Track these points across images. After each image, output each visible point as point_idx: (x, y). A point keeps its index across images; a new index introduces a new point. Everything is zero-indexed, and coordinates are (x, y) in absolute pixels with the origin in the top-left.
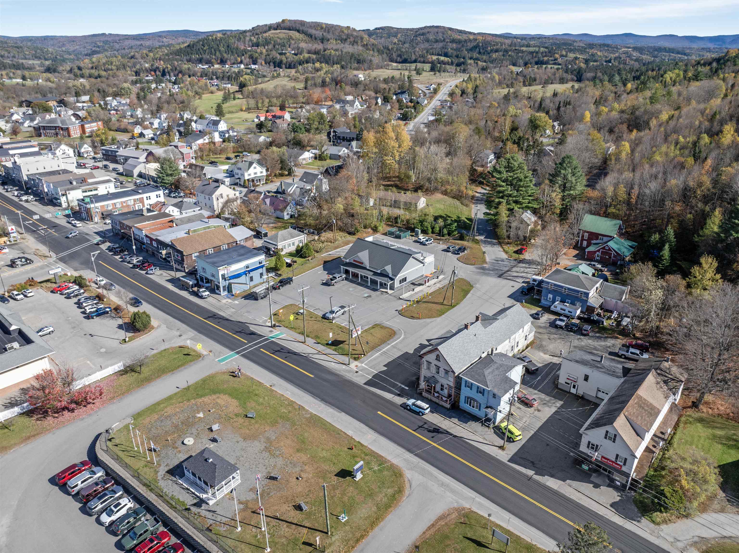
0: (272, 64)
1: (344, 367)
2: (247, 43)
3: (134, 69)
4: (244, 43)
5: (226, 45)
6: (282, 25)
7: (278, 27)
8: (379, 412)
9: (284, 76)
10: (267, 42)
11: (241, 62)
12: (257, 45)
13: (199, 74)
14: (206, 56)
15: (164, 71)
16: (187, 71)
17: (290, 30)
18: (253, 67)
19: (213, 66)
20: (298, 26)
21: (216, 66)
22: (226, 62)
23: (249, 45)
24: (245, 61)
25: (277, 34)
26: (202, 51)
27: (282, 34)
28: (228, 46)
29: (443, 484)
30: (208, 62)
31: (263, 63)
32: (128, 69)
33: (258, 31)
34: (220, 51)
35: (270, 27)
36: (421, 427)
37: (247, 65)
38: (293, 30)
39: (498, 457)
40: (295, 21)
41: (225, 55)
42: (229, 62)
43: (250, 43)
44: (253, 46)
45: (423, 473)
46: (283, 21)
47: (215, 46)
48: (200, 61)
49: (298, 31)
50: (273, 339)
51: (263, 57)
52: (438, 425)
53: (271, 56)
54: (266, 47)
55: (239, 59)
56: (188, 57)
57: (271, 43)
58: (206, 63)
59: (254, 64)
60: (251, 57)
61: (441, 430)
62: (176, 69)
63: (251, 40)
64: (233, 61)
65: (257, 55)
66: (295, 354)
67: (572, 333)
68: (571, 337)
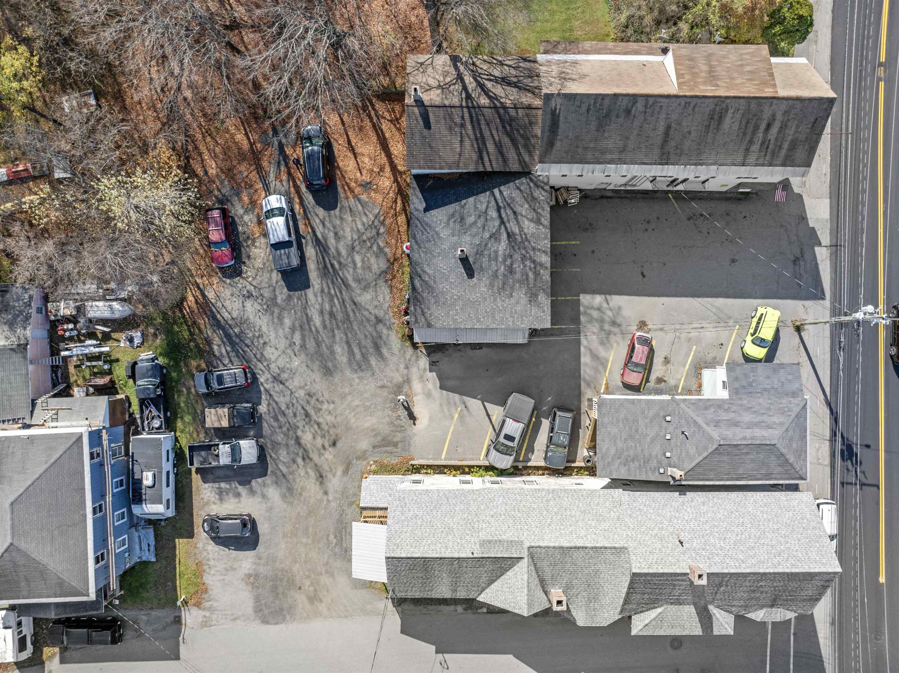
67: (263, 408)
68: (283, 401)
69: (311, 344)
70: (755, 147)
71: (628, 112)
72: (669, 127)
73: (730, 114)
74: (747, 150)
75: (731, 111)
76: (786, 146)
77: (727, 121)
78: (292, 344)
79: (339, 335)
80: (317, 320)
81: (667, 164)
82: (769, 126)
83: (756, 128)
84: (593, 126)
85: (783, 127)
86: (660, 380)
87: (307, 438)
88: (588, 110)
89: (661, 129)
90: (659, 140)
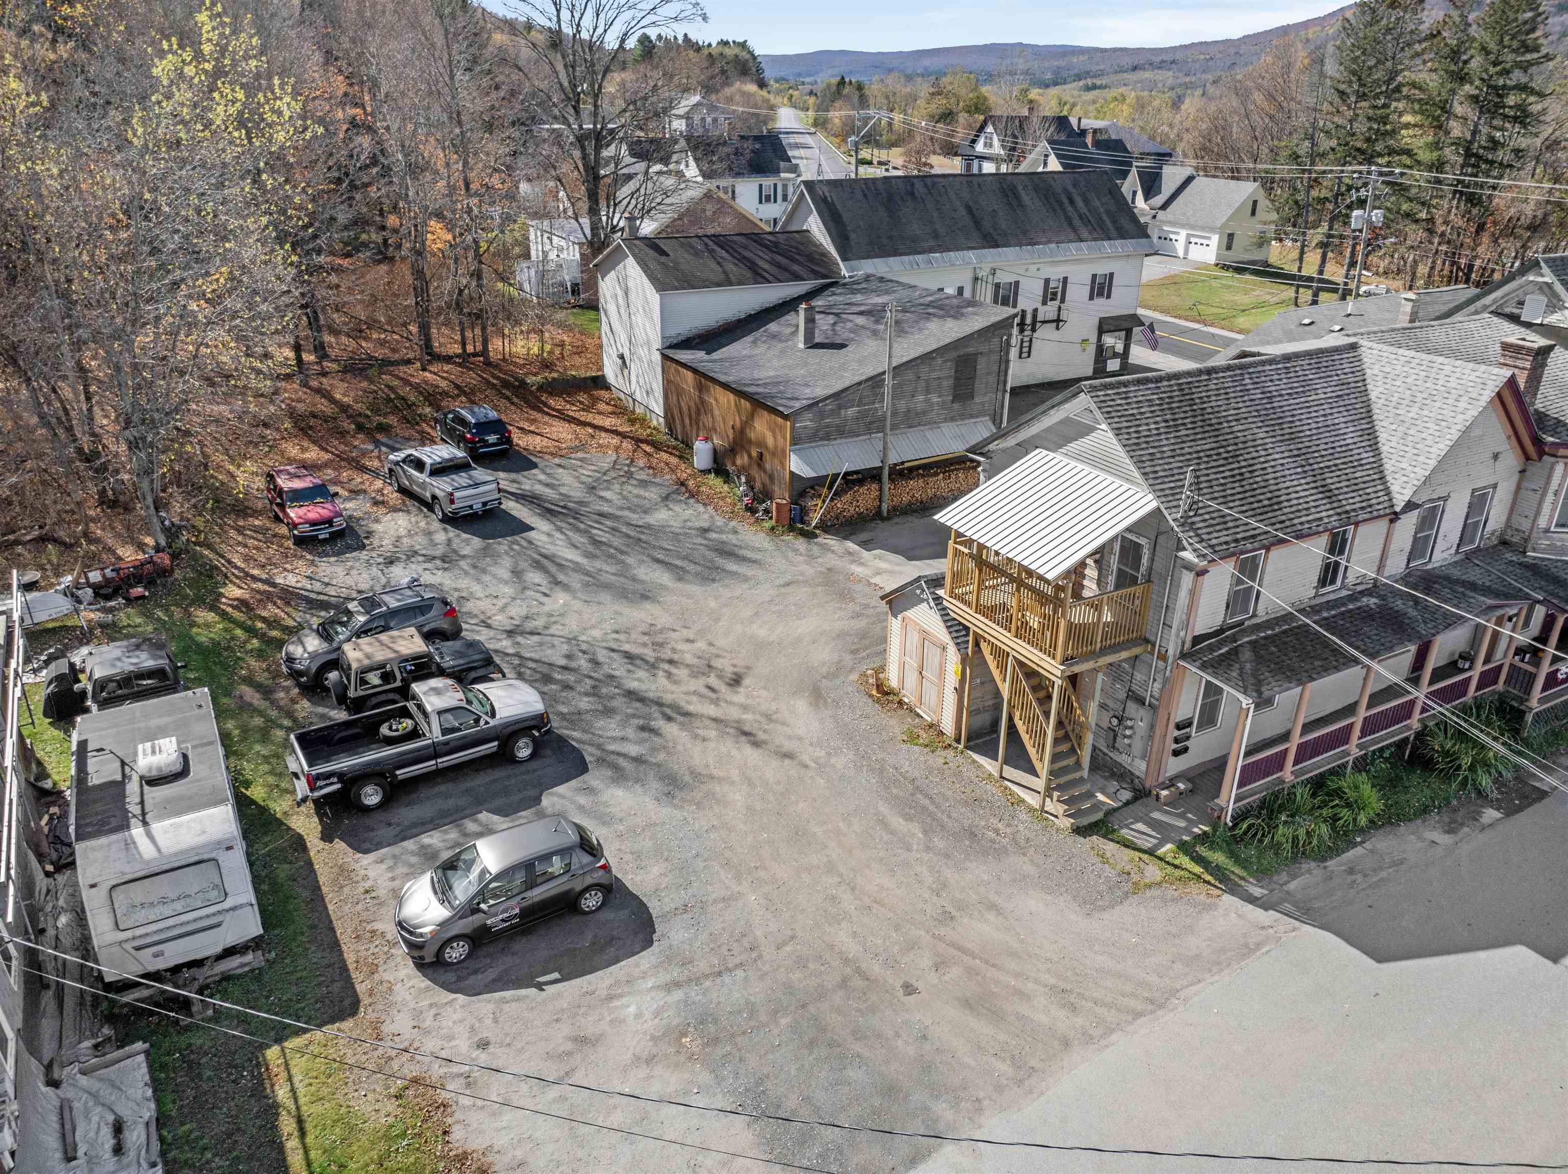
70: (1077, 222)
71: (912, 194)
72: (969, 209)
73: (1023, 193)
74: (1071, 224)
75: (1020, 188)
76: (1105, 217)
77: (1026, 199)
81: (998, 246)
82: (1072, 201)
83: (1061, 204)
84: (882, 212)
85: (1086, 201)
88: (865, 196)
89: (962, 211)
90: (967, 221)
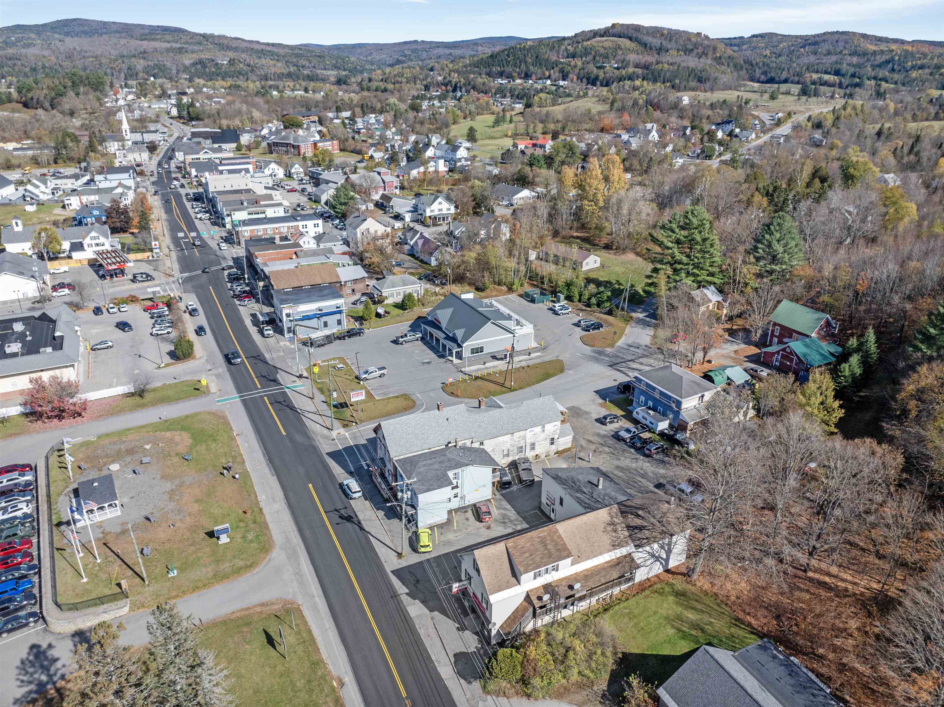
0: (585, 80)
1: (326, 431)
2: (561, 53)
3: (425, 83)
4: (558, 53)
5: (535, 55)
6: (611, 31)
7: (605, 33)
8: (310, 485)
9: (593, 96)
10: (586, 52)
11: (549, 77)
12: (573, 56)
13: (493, 91)
14: (509, 69)
15: (456, 85)
16: (481, 86)
17: (620, 37)
18: (561, 83)
19: (514, 81)
20: (631, 32)
21: (519, 81)
22: (531, 76)
23: (563, 56)
24: (553, 77)
25: (602, 42)
26: (505, 62)
27: (608, 42)
28: (537, 57)
29: (298, 574)
30: (510, 77)
31: (575, 78)
32: (418, 82)
33: (580, 39)
34: (526, 62)
35: (595, 34)
36: (336, 510)
37: (555, 81)
38: (624, 37)
39: (385, 564)
40: (628, 26)
41: (531, 68)
42: (534, 77)
43: (565, 54)
44: (568, 57)
45: (293, 556)
46: (614, 25)
47: (521, 57)
48: (501, 75)
49: (630, 39)
50: (287, 390)
51: (577, 71)
52: (358, 514)
53: (586, 71)
54: (584, 59)
55: (547, 73)
56: (488, 70)
57: (591, 53)
58: (508, 77)
59: (564, 79)
60: (562, 71)
61: (355, 520)
62: (469, 84)
63: (566, 49)
64: (539, 76)
65: (569, 68)
66: (292, 408)
67: (632, 450)
68: (627, 455)
69: (634, 472)
78: (642, 469)
79: (625, 478)
80: (639, 479)
86: (466, 512)
87: (607, 449)
